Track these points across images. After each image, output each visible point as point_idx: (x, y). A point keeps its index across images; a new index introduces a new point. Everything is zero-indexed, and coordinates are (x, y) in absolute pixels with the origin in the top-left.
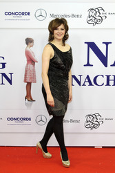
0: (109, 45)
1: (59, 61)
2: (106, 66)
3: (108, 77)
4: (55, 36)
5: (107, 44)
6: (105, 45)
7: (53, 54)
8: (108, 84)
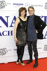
0: (8, 18)
1: (21, 24)
2: (7, 27)
3: (9, 32)
4: (21, 14)
5: (7, 17)
6: (6, 18)
7: (19, 22)
8: (9, 35)
